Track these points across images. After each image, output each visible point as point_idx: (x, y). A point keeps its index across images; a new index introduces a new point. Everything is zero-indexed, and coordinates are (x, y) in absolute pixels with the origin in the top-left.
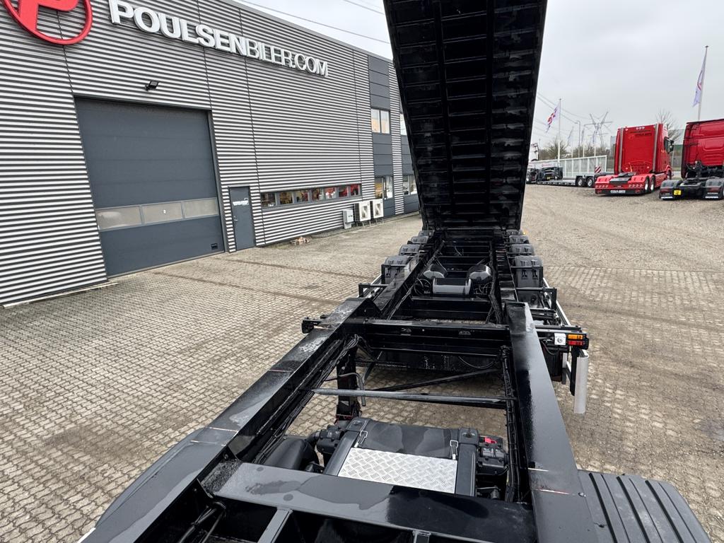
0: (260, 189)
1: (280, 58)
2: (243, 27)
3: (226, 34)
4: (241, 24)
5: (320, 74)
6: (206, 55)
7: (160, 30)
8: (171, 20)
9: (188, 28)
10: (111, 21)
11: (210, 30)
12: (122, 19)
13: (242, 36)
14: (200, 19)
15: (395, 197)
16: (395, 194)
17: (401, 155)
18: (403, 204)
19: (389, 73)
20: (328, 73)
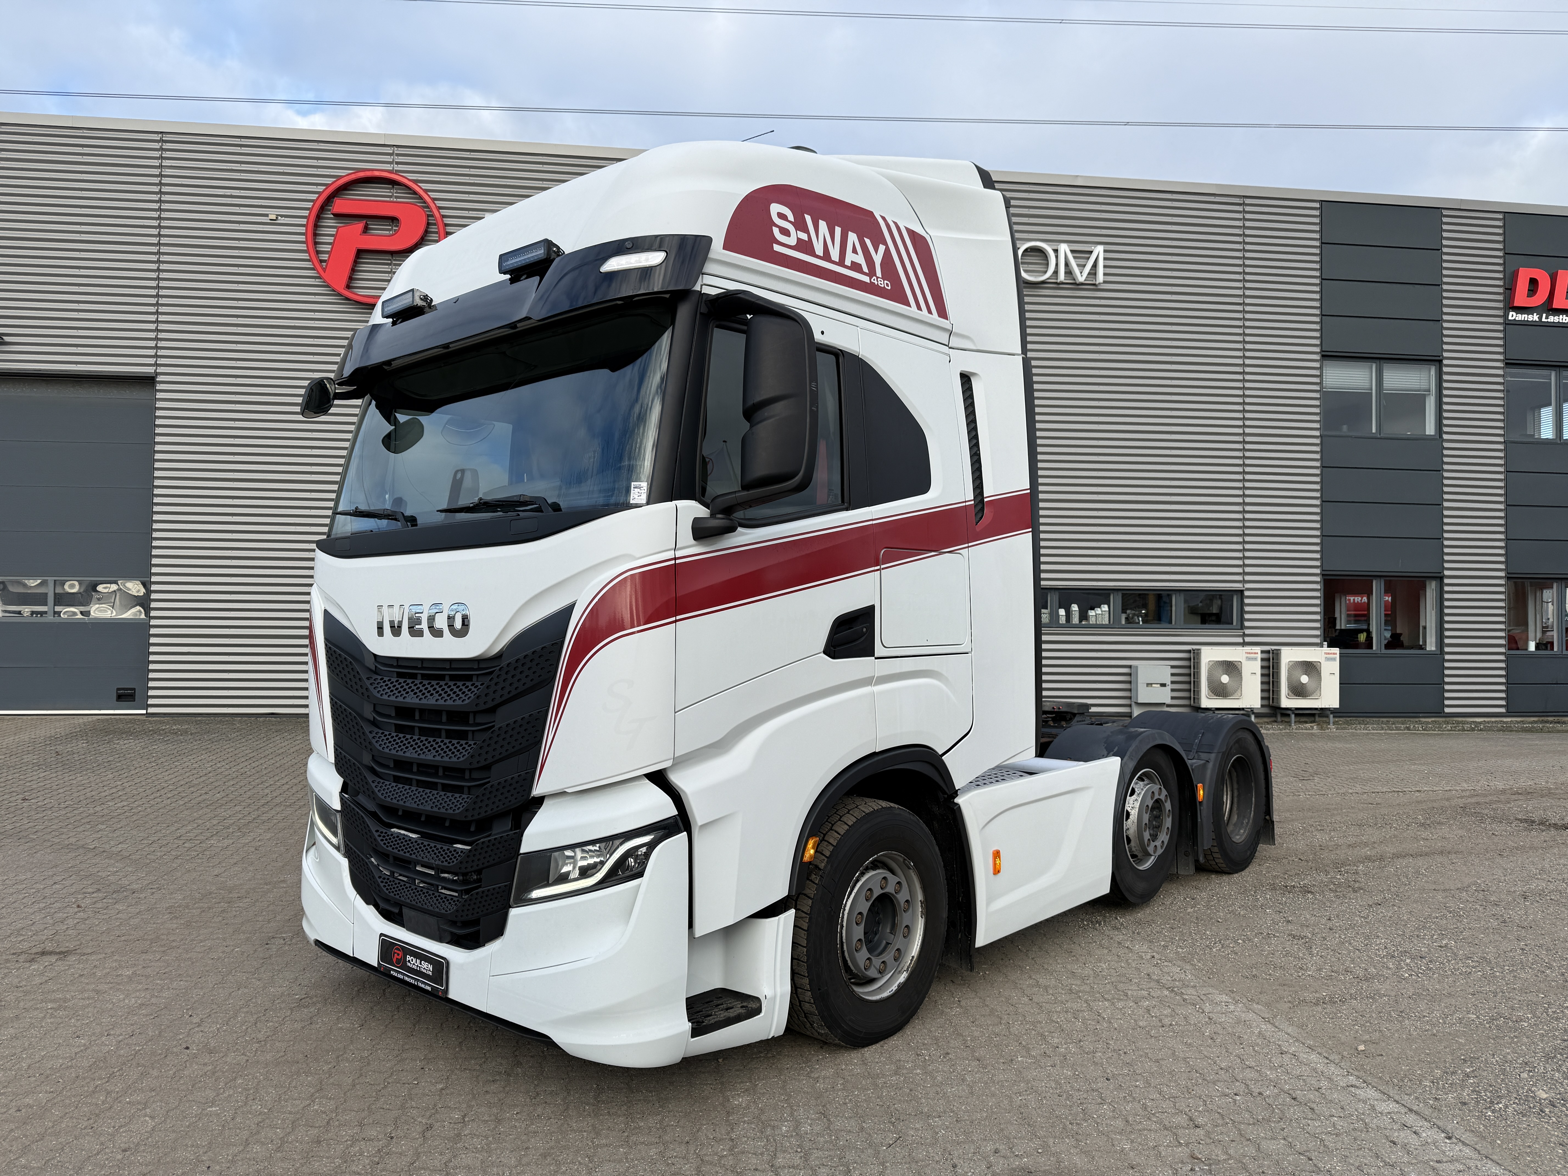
5: (1070, 282)
15: (1447, 649)
16: (1447, 641)
17: (1502, 507)
18: (1503, 680)
19: (1445, 242)
20: (1105, 274)
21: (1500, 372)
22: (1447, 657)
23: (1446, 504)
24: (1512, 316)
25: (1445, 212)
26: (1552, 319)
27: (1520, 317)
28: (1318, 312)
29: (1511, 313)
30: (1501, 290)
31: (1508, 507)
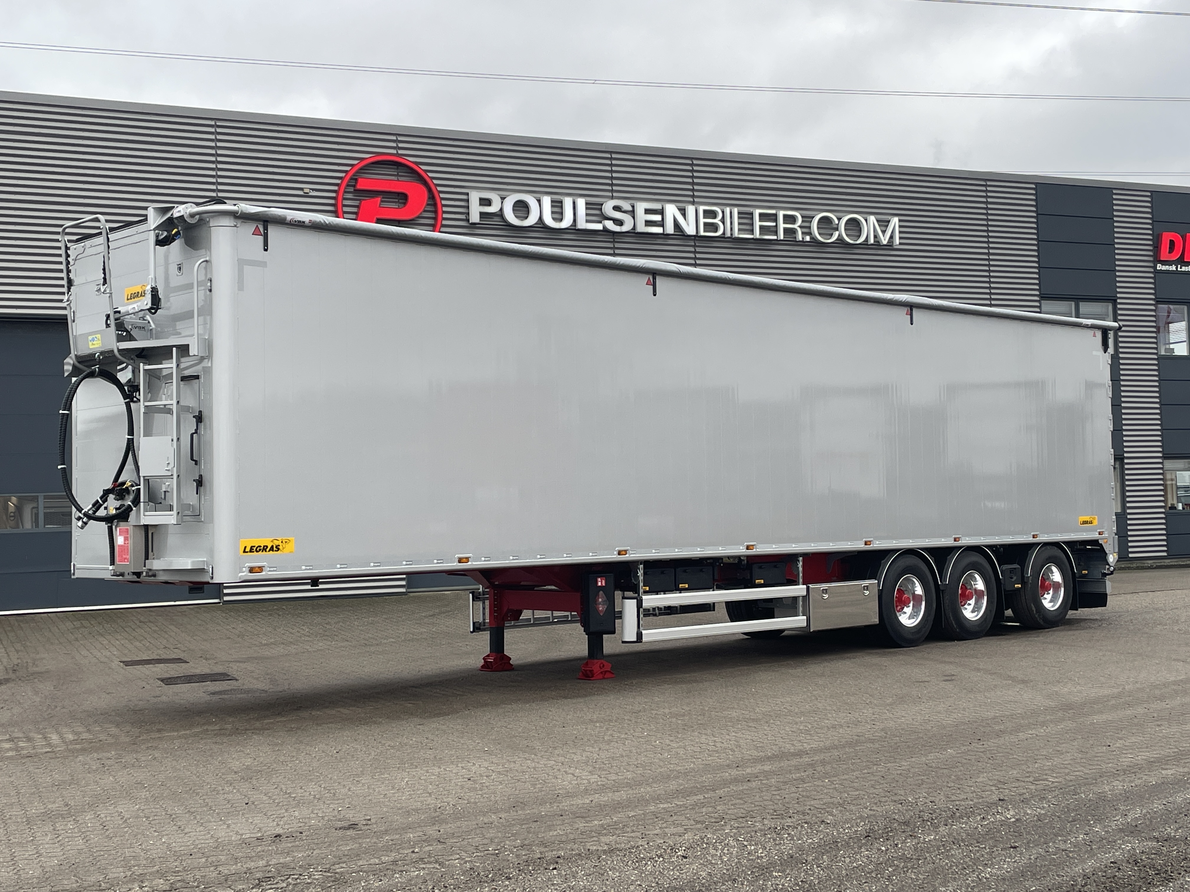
1: (776, 226)
2: (696, 187)
3: (657, 206)
4: (693, 184)
5: (877, 244)
6: (617, 245)
7: (541, 218)
8: (561, 202)
9: (587, 208)
10: (468, 220)
11: (626, 206)
12: (483, 215)
13: (692, 203)
14: (612, 191)
15: (1129, 511)
16: (1128, 505)
17: (1157, 406)
18: (1164, 532)
19: (1115, 213)
20: (900, 238)
21: (1153, 308)
22: (1129, 517)
23: (1123, 405)
24: (1159, 267)
25: (1114, 192)
26: (1184, 269)
27: (1164, 268)
28: (1036, 265)
29: (1158, 265)
30: (1151, 248)
31: (1162, 406)
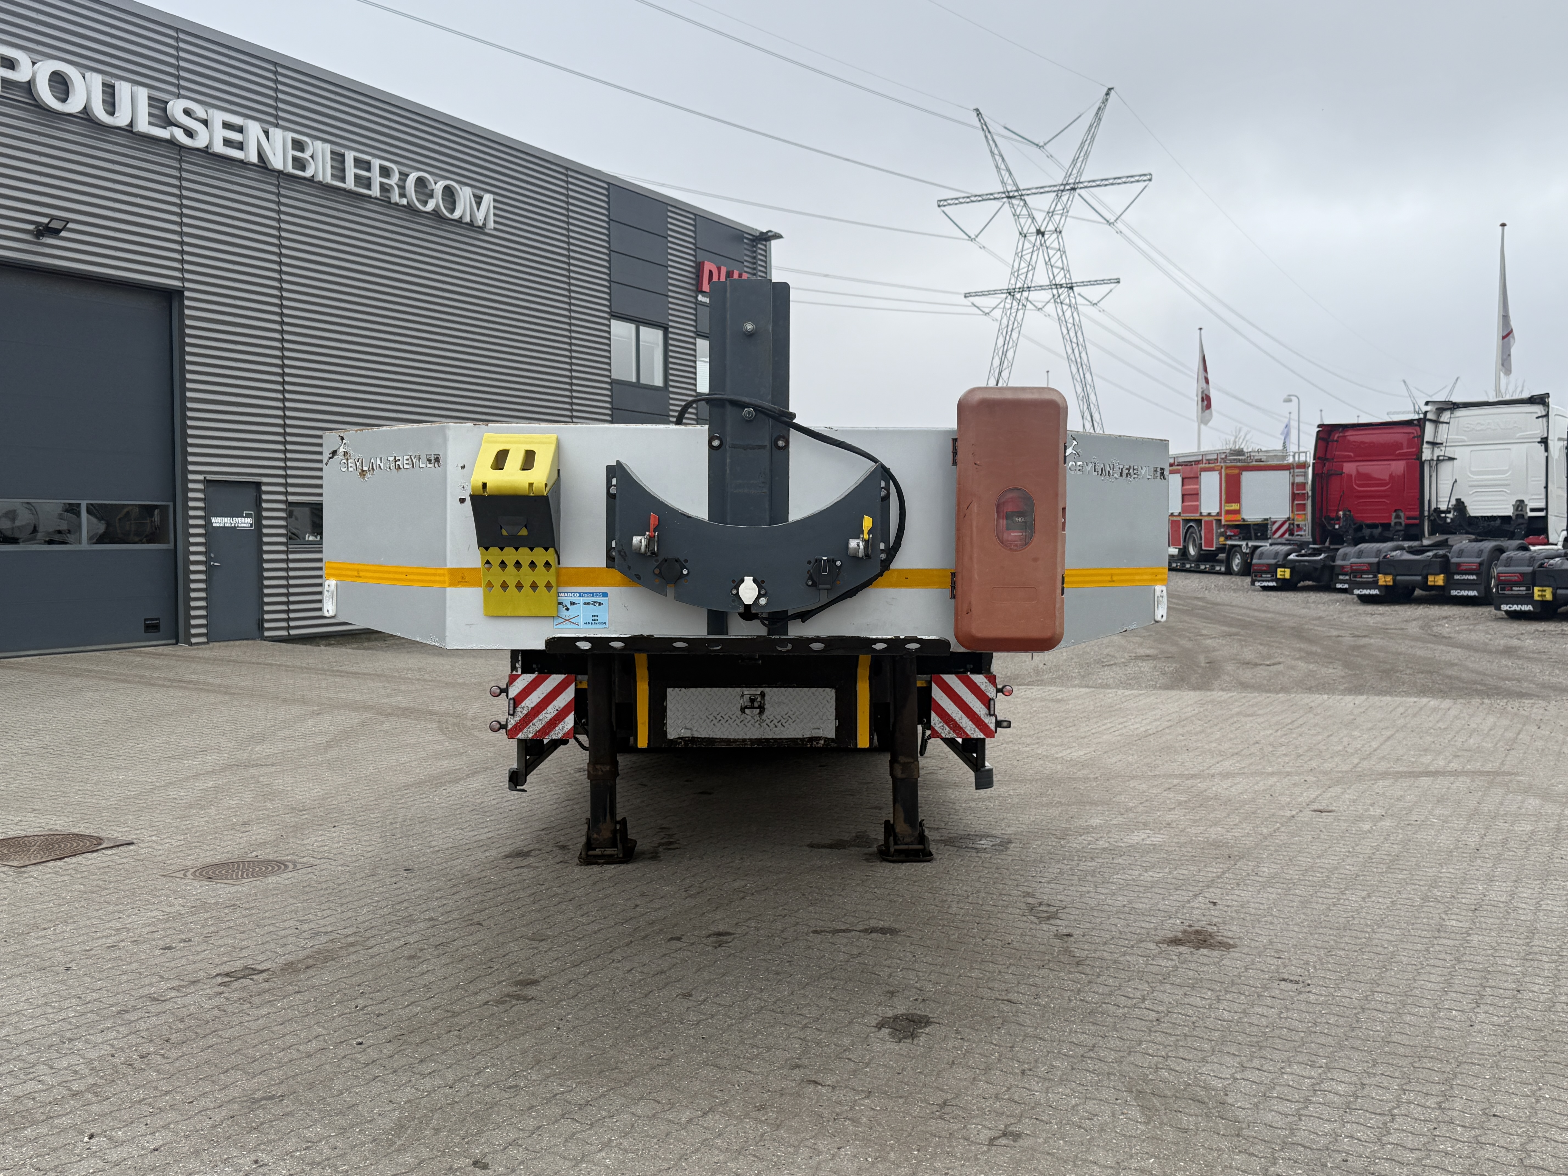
0: (286, 493)
1: (370, 178)
2: (281, 105)
3: (237, 120)
4: (277, 99)
5: (471, 224)
6: (185, 166)
7: (86, 108)
8: (113, 87)
9: (150, 105)
11: (199, 111)
12: (6, 82)
13: (277, 126)
14: (179, 86)
19: (669, 232)
20: (495, 222)
24: (699, 297)
25: (666, 206)
27: (702, 298)
28: (608, 278)
29: (699, 295)
30: (693, 275)
